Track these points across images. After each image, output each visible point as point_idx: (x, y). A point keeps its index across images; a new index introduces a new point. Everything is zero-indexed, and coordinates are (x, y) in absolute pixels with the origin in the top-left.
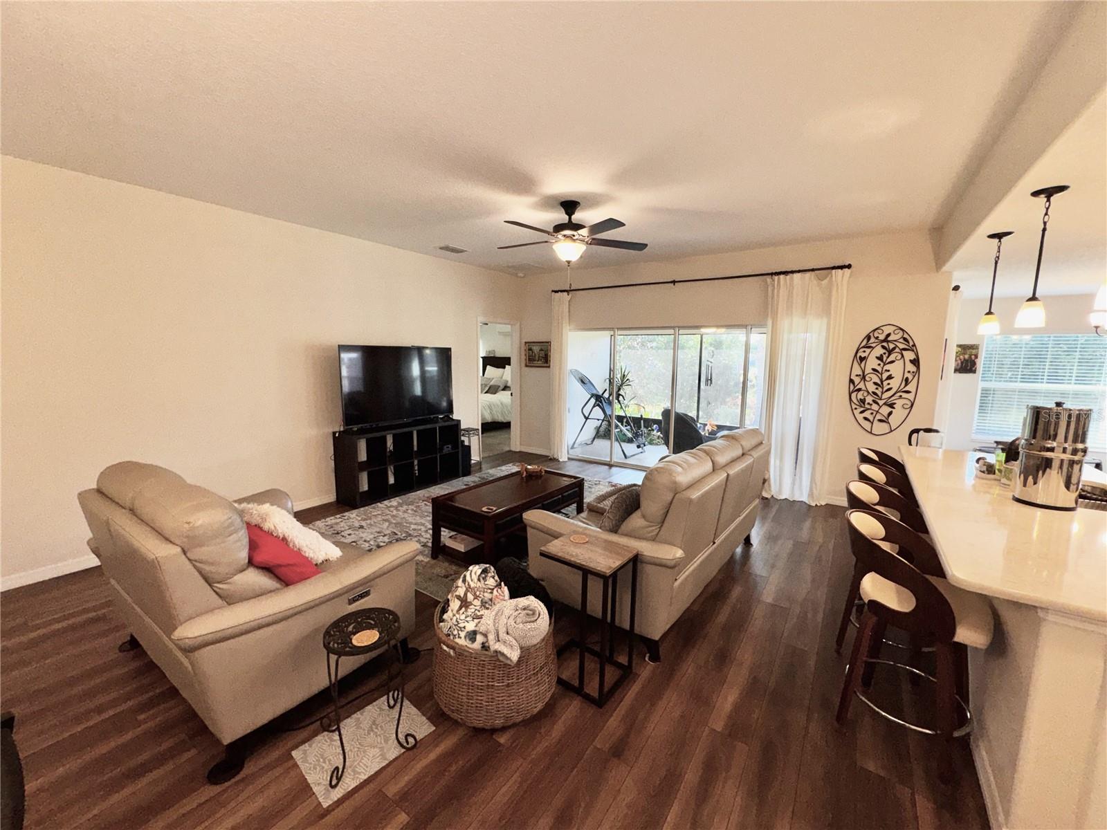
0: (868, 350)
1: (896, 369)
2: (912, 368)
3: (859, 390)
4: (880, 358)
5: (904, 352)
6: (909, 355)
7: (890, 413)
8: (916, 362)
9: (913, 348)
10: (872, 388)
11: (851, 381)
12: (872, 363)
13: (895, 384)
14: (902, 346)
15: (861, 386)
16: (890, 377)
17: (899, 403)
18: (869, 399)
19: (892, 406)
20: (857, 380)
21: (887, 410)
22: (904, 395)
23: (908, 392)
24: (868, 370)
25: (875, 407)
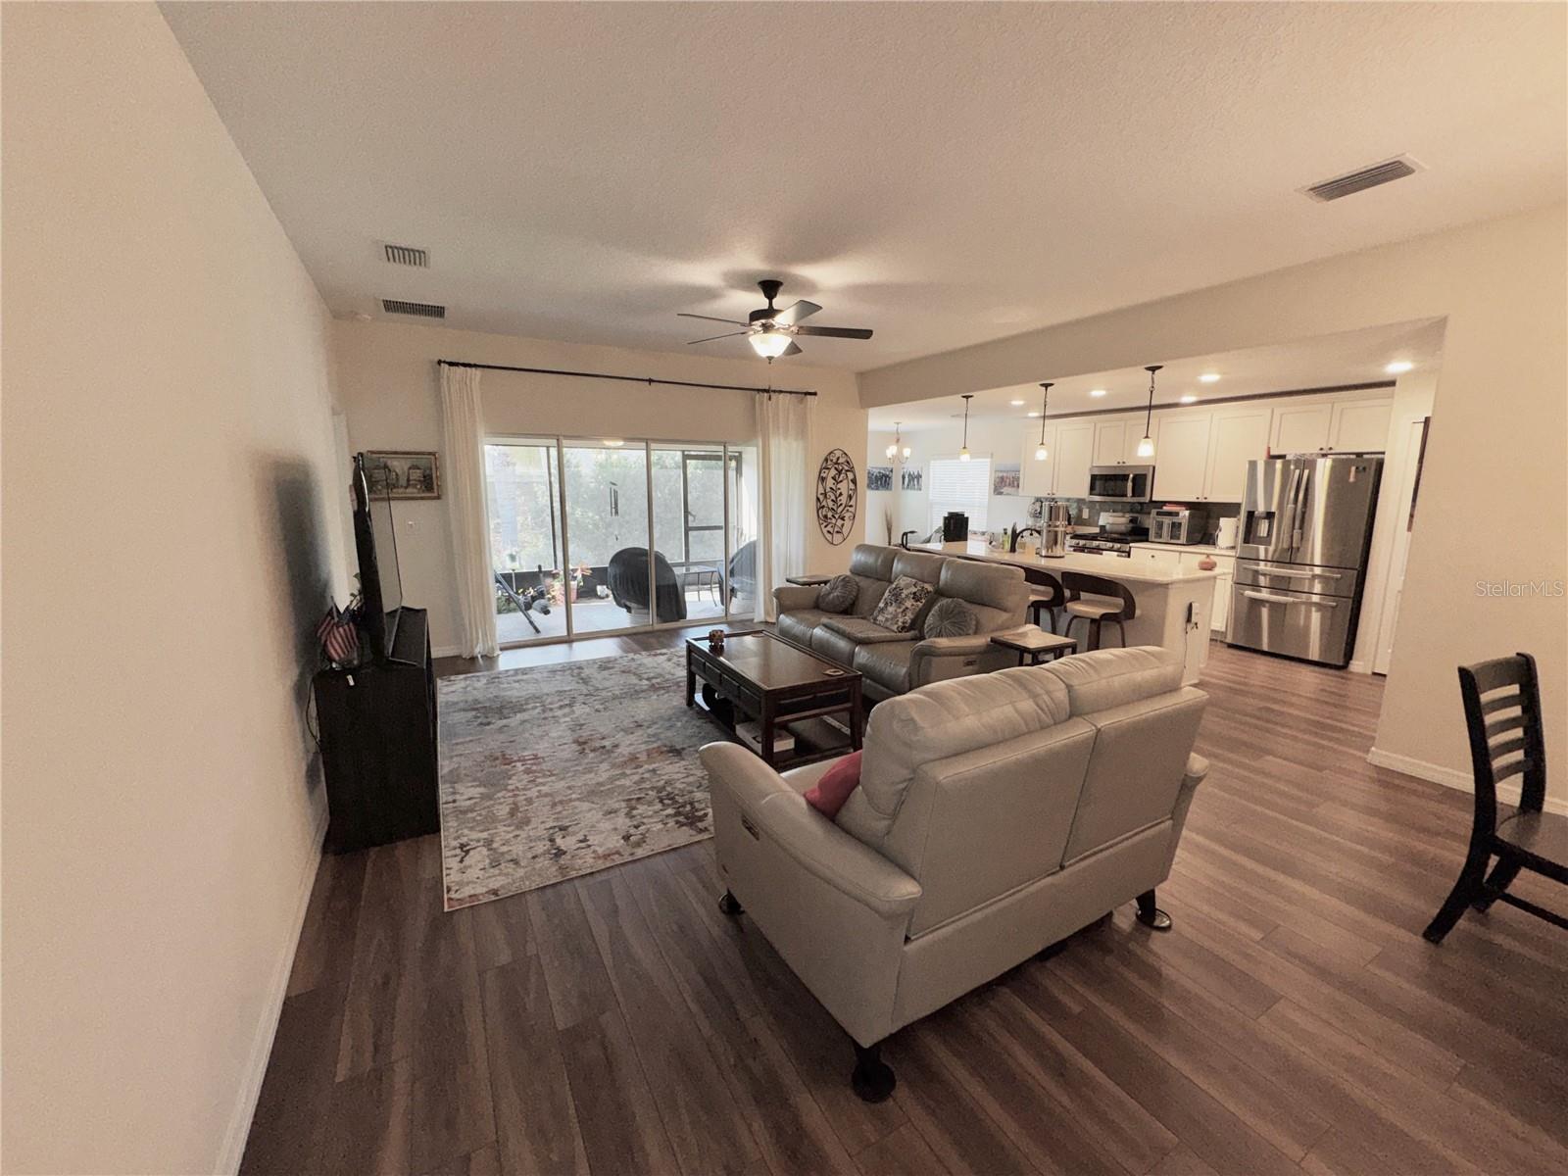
0: (827, 471)
1: (844, 487)
2: (852, 486)
3: (823, 507)
4: (834, 478)
5: (848, 473)
6: (850, 476)
7: (843, 525)
8: (854, 481)
9: (852, 470)
10: (831, 504)
11: (818, 499)
12: (830, 483)
13: (843, 499)
14: (846, 468)
15: (824, 503)
16: (841, 494)
17: (847, 515)
18: (830, 515)
19: (843, 519)
20: (821, 498)
21: (840, 522)
22: (850, 509)
23: (851, 506)
24: (828, 489)
25: (834, 521)
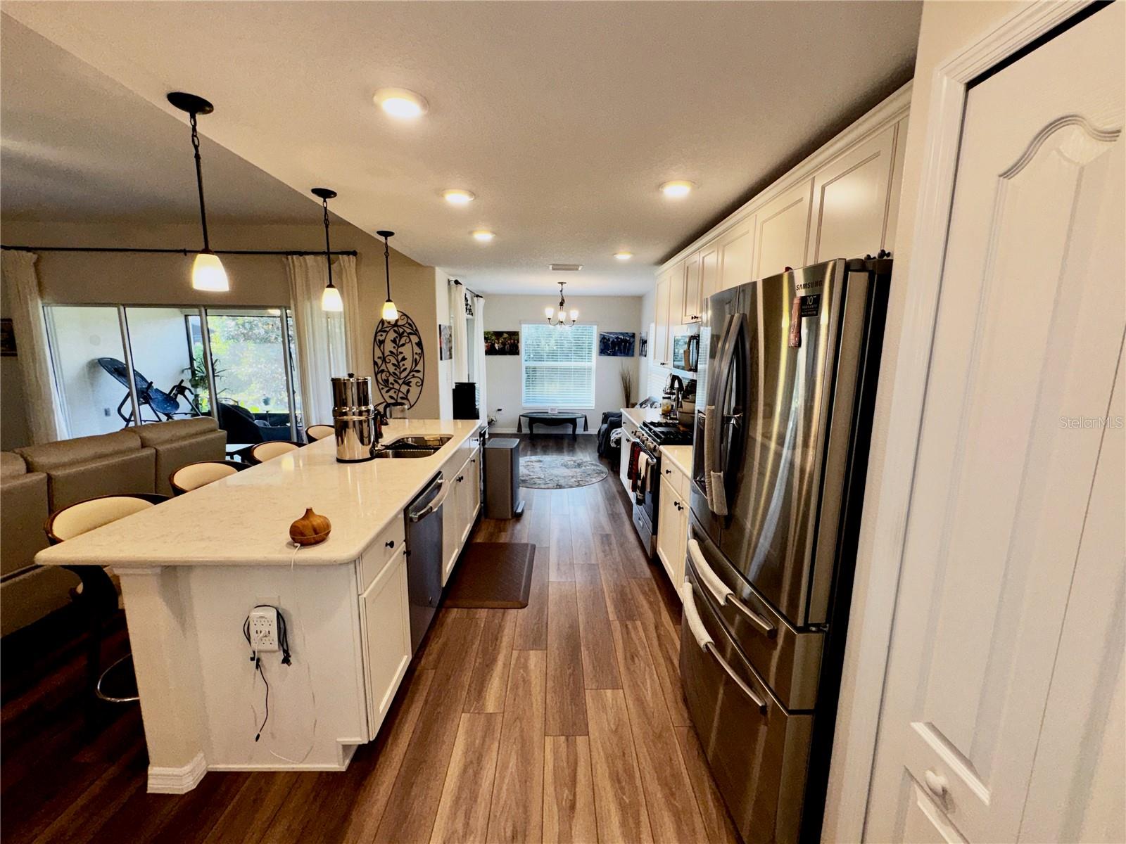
0: (384, 334)
1: (407, 351)
2: (417, 350)
3: (383, 371)
4: (394, 341)
5: (411, 336)
6: (414, 339)
7: (408, 391)
8: (420, 344)
9: (416, 333)
10: (392, 369)
11: (375, 363)
12: (389, 346)
13: (408, 364)
14: (408, 331)
15: (383, 367)
16: (404, 359)
17: (414, 381)
18: (391, 379)
19: (408, 384)
20: (379, 362)
21: (404, 388)
22: (416, 374)
23: (418, 371)
24: (387, 353)
25: (397, 386)
